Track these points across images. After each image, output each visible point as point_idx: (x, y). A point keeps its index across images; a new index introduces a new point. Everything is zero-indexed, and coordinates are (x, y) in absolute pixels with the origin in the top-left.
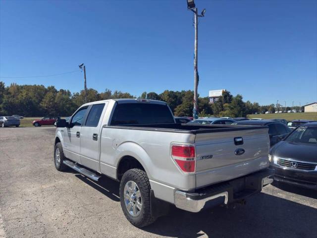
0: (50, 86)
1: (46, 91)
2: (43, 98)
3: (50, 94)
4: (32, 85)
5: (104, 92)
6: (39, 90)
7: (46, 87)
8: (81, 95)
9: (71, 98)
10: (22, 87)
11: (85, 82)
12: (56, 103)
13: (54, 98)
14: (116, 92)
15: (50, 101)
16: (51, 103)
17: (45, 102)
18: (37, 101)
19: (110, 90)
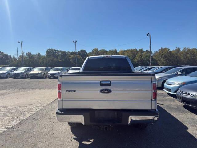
0: (140, 49)
1: (137, 52)
2: (135, 56)
3: (140, 54)
4: (130, 49)
5: (175, 49)
6: (133, 52)
7: (138, 50)
8: (159, 53)
9: (152, 55)
10: (125, 51)
11: (150, 45)
12: (143, 59)
13: (141, 56)
14: (185, 49)
15: (139, 58)
16: (140, 59)
17: (136, 58)
18: (132, 58)
19: (179, 47)
